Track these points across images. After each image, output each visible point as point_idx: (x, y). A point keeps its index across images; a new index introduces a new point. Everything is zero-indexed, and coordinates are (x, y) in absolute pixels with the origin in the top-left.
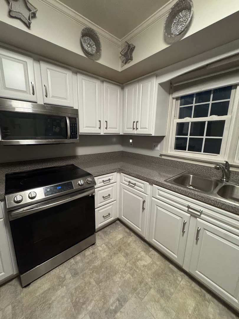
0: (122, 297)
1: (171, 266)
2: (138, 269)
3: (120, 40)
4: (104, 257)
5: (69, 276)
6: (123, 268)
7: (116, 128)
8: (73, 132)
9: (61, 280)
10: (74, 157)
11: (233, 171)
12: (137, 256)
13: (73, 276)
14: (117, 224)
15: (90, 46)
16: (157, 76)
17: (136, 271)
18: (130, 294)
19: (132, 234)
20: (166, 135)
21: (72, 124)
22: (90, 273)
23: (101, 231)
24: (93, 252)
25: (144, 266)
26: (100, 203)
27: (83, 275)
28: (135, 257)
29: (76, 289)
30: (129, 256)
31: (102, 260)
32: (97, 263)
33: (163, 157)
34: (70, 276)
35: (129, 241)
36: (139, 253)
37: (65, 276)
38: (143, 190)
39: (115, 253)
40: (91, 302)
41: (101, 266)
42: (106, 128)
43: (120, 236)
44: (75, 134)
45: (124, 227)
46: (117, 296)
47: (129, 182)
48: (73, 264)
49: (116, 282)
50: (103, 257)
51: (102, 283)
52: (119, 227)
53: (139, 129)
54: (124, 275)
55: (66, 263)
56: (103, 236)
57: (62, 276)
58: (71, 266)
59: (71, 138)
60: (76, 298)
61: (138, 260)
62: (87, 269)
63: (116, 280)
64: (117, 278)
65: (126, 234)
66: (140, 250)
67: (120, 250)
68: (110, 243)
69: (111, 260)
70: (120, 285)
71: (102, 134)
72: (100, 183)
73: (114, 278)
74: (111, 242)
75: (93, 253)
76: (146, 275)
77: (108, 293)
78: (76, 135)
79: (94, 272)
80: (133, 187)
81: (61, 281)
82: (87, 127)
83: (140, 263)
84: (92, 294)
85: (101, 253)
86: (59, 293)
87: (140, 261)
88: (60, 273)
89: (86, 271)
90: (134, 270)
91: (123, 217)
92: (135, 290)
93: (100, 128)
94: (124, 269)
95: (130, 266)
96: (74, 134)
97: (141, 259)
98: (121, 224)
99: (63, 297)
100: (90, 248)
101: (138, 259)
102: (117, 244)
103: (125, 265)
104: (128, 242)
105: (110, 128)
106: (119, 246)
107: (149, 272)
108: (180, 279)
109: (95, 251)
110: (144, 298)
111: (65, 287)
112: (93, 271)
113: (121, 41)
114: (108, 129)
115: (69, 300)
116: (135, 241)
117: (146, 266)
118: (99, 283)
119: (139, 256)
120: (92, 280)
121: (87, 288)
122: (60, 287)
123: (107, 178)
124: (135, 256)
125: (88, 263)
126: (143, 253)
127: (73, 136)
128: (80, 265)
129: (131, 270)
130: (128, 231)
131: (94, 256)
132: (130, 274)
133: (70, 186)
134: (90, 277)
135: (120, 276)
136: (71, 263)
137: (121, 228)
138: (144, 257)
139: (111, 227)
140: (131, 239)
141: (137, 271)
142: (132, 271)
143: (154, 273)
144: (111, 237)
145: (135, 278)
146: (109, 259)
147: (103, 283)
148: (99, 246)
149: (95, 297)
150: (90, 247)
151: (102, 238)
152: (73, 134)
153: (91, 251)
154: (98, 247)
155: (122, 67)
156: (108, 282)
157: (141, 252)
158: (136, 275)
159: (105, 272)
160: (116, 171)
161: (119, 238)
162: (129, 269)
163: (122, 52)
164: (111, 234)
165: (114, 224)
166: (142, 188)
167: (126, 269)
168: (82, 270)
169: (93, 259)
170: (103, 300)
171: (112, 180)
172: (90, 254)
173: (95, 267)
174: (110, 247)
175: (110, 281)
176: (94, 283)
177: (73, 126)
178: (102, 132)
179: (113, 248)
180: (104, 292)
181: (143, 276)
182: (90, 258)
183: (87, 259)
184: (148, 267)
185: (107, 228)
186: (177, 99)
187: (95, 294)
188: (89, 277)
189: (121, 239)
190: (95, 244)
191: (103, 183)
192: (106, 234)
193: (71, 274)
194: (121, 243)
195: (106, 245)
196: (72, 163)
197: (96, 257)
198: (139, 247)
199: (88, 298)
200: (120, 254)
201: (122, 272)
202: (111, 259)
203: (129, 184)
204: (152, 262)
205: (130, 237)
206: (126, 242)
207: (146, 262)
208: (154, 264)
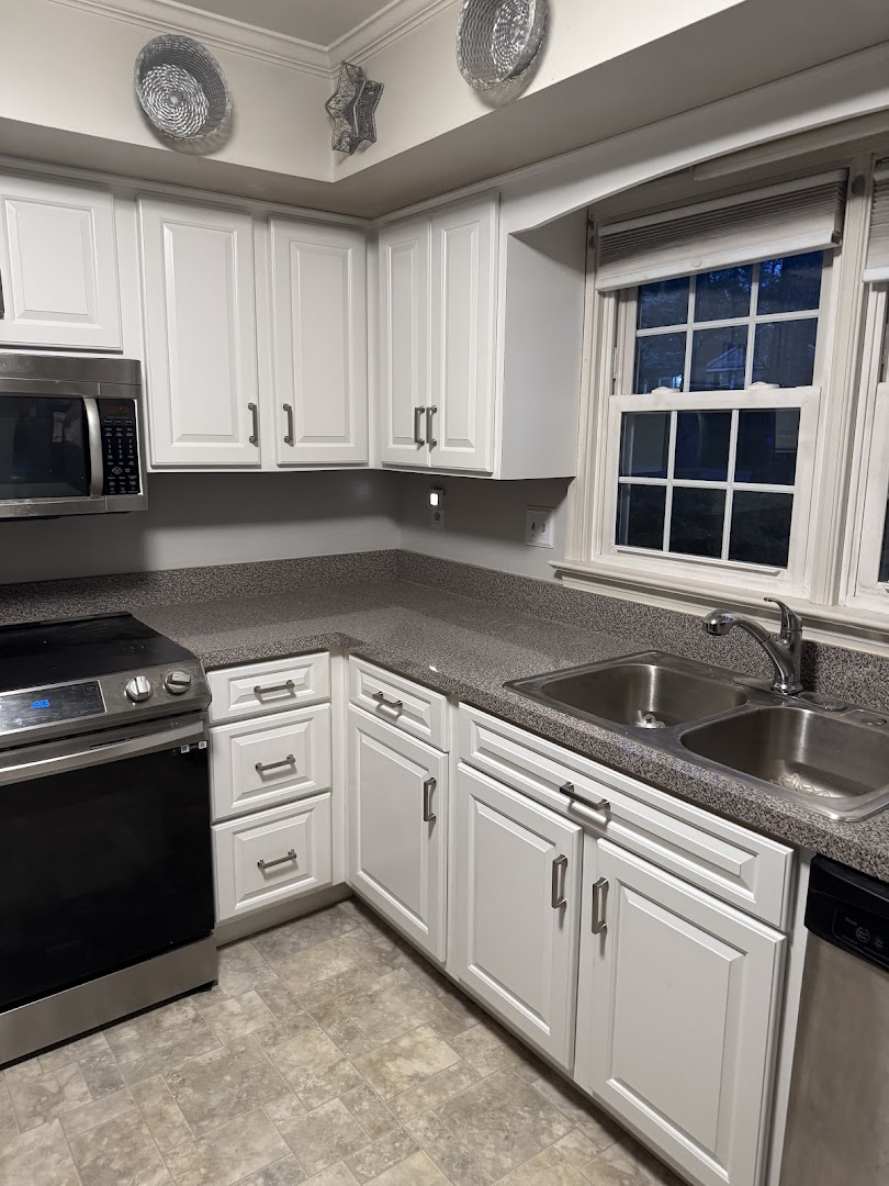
0: (284, 1167)
1: (540, 1085)
2: (385, 1087)
3: (326, 49)
4: (244, 1038)
5: (77, 1089)
6: (318, 1077)
7: (344, 439)
8: (116, 465)
9: (44, 1099)
10: (139, 579)
11: (828, 648)
12: (394, 1042)
13: (94, 1091)
14: (341, 914)
15: (182, 98)
16: (501, 198)
17: (372, 1093)
18: (321, 1162)
19: (403, 959)
20: (578, 472)
21: (114, 428)
22: (171, 1086)
23: (255, 941)
24: (197, 1016)
25: (415, 1077)
26: (245, 795)
27: (138, 1093)
28: (386, 1046)
29: (100, 1131)
30: (356, 1040)
31: (230, 1046)
32: (208, 1055)
33: (568, 583)
34: (85, 1089)
35: (376, 987)
36: (409, 1032)
37: (61, 1090)
38: (428, 731)
39: (296, 1027)
40: (154, 1171)
41: (220, 1068)
42: (289, 440)
43: (342, 965)
44: (128, 470)
45: (371, 928)
46: (264, 1162)
47: (379, 697)
48: (104, 1053)
49: (275, 1120)
50: (237, 1036)
51: (212, 1121)
52: (347, 927)
53: (442, 447)
54: (315, 1102)
55: (71, 1046)
56: (258, 960)
57: (52, 1087)
58: (92, 1059)
59: (106, 491)
60: (98, 1158)
61: (393, 1057)
62: (157, 1072)
63: (277, 1116)
64: (280, 1111)
65: (369, 959)
66: (416, 1022)
67: (323, 1016)
68: (285, 990)
69: (273, 1050)
70: (288, 1130)
71: (269, 466)
72: (242, 699)
73: (271, 1107)
74: (292, 984)
75: (195, 1021)
76: (410, 1109)
77: (230, 1150)
78: (134, 477)
79: (188, 1082)
80: (392, 720)
81: (45, 1104)
82: (185, 437)
83: (398, 1067)
84: (162, 1149)
85: (234, 1022)
86: (29, 1137)
87: (400, 1061)
88: (45, 1077)
89: (155, 1079)
90: (367, 1088)
91: (361, 873)
92: (345, 1149)
93: (254, 440)
94: (323, 1083)
95: (354, 1072)
96: (124, 474)
97: (409, 1054)
98: (362, 919)
99: (45, 1151)
100: (186, 1003)
101: (397, 1051)
102: (318, 993)
103: (332, 1069)
104: (370, 989)
105: (306, 439)
106: (324, 1000)
107: (430, 1100)
108: (559, 1129)
109: (206, 1015)
110: (373, 1177)
111: (57, 1121)
112: (184, 1080)
113: (329, 51)
114: (297, 445)
115: (69, 1161)
116: (405, 988)
117: (422, 1080)
118: (203, 1119)
119: (405, 1043)
120: (173, 1110)
121: (145, 1131)
122: (39, 1121)
123: (281, 679)
124: (387, 1040)
125: (168, 1052)
126: (427, 1035)
127: (117, 481)
128: (133, 1056)
129: (353, 1086)
130: (384, 943)
131: (198, 1029)
132: (342, 1099)
133: (90, 696)
134: (167, 1099)
135: (295, 1103)
136: (92, 1048)
137: (352, 935)
138: (427, 1047)
139: (307, 927)
140: (388, 978)
141: (379, 1091)
142: (354, 1091)
143: (448, 1104)
144: (295, 966)
145: (360, 1113)
146: (265, 1044)
147: (217, 1122)
148: (232, 997)
149: (172, 1159)
150: (189, 999)
151: (250, 969)
152: (117, 471)
153: (191, 1013)
154: (225, 998)
155: (340, 162)
156: (239, 1119)
157: (418, 1030)
158: (365, 1105)
159: (232, 1087)
160: (327, 645)
161: (334, 973)
162: (343, 1084)
163: (331, 103)
164: (299, 953)
165: (324, 917)
166: (426, 725)
167: (330, 1082)
168: (138, 1074)
169: (194, 1039)
170: (203, 1171)
172: (183, 1024)
173: (195, 1068)
174: (283, 1002)
175: (246, 1118)
176: (180, 1118)
177: (119, 435)
178: (271, 457)
179: (293, 1007)
180: (211, 1149)
181: (399, 1110)
182: (180, 1037)
183: (166, 1040)
184: (431, 1083)
185: (287, 929)
186: (621, 295)
187: (177, 1150)
188: (161, 1097)
189: (338, 977)
190: (214, 988)
191: (257, 702)
192: (274, 951)
193: (88, 1083)
194: (334, 990)
195: (265, 996)
196: (123, 608)
197: (208, 1034)
198: (420, 1009)
199: (143, 1162)
200: (317, 1032)
201: (308, 1090)
202: (274, 1045)
203: (379, 706)
204: (455, 1068)
205: (389, 969)
206: (360, 989)
207: (431, 1065)
208: (465, 1074)
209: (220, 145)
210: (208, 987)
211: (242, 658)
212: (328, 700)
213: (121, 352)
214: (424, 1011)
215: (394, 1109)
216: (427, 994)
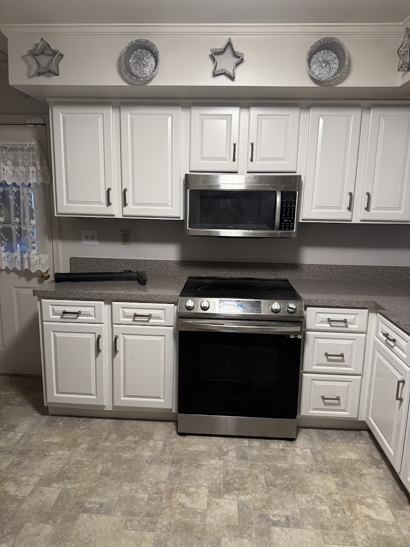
0: (295, 519)
2: (352, 513)
3: (402, 23)
4: (298, 465)
5: (233, 454)
6: (323, 494)
7: (397, 209)
8: (286, 218)
9: (221, 452)
10: (295, 266)
12: (364, 498)
13: (238, 457)
14: (361, 435)
15: (327, 63)
17: (344, 512)
18: (311, 526)
19: (384, 466)
21: (287, 203)
22: (264, 468)
23: (317, 431)
24: (284, 449)
25: (368, 517)
26: (319, 364)
27: (252, 465)
28: (359, 498)
29: (235, 472)
30: (346, 488)
31: (292, 465)
32: (282, 465)
34: (235, 455)
35: (365, 472)
36: (373, 497)
37: (228, 452)
38: (405, 356)
39: (321, 471)
40: (247, 494)
41: (285, 471)
42: (367, 209)
43: (353, 456)
44: (290, 221)
45: (373, 447)
46: (288, 513)
47: (386, 335)
48: (246, 446)
49: (298, 501)
50: (296, 463)
51: (274, 488)
52: (362, 442)
54: (317, 502)
55: (236, 439)
56: (316, 438)
57: (225, 449)
58: (241, 446)
59: (280, 229)
60: (231, 480)
61: (361, 503)
62: (261, 462)
63: (299, 500)
64: (303, 499)
65: (367, 459)
66: (378, 495)
67: (335, 472)
68: (323, 455)
69: (308, 475)
70: (302, 507)
71: (356, 220)
72: (322, 322)
73: (298, 495)
74: (326, 454)
75: (282, 450)
76: (359, 528)
77: (277, 502)
78: (292, 224)
79: (271, 470)
80: (391, 347)
81: (221, 454)
82: (317, 207)
83: (362, 509)
84: (253, 489)
85: (297, 457)
86: (213, 462)
87: (364, 507)
88: (224, 445)
89: (259, 464)
90: (343, 509)
91: (370, 418)
92: (323, 527)
93: (350, 209)
94: (324, 497)
95: (340, 500)
96: (288, 222)
97: (369, 506)
98: (371, 441)
99: (216, 468)
100: (281, 442)
101: (364, 502)
102: (336, 462)
103: (331, 494)
104: (362, 471)
105: (377, 208)
106: (338, 466)
107: (371, 530)
109: (287, 450)
110: (331, 544)
111: (223, 461)
112: (270, 469)
113: (404, 24)
114: (371, 211)
115: (222, 476)
116: (380, 478)
117: (371, 519)
118: (271, 486)
119: (369, 501)
120: (262, 477)
121: (250, 479)
122: (217, 458)
123: (342, 317)
124: (361, 495)
125: (268, 456)
126: (382, 503)
127: (285, 225)
128: (255, 452)
129: (337, 505)
130: (377, 456)
131: (282, 454)
132: (330, 508)
134: (261, 472)
135: (309, 499)
136: (242, 443)
137: (363, 445)
138: (379, 507)
139: (343, 434)
140: (373, 471)
141: (348, 513)
142: (337, 507)
143: (380, 536)
144: (331, 447)
145: (336, 517)
146: (306, 471)
147: (276, 490)
148: (300, 448)
149: (255, 493)
150: (283, 441)
151: (311, 440)
152: (286, 221)
153: (281, 447)
154: (297, 447)
155: (403, 76)
156: (284, 493)
157: (379, 499)
158: (339, 515)
159: (287, 480)
160: (367, 306)
161: (347, 458)
162: (333, 502)
163: (400, 49)
164: (335, 443)
165: (352, 433)
166: (404, 353)
167: (328, 499)
168: (254, 459)
169: (279, 457)
170: (264, 503)
171: (352, 323)
172: (277, 449)
173: (275, 467)
174: (320, 459)
175: (287, 494)
176: (263, 481)
177: (289, 206)
178: (358, 216)
179: (323, 463)
180: (270, 498)
181: (354, 525)
182: (274, 453)
183: (268, 452)
184: (376, 524)
185: (333, 432)
187: (258, 491)
188: (259, 471)
189: (349, 460)
190: (294, 442)
191: (328, 325)
192: (324, 438)
193: (237, 454)
194: (345, 464)
195: (313, 453)
196: (287, 277)
197: (285, 457)
198: (383, 490)
199: (245, 489)
200: (330, 477)
201: (316, 497)
202: (309, 473)
203: (386, 340)
204: (391, 523)
205: (375, 467)
206: (357, 469)
207: (378, 516)
208: (395, 528)
209: (343, 79)
210: (292, 440)
211: (323, 304)
212: (366, 333)
213: (295, 172)
214: (385, 492)
215: (352, 524)
216: (390, 486)
